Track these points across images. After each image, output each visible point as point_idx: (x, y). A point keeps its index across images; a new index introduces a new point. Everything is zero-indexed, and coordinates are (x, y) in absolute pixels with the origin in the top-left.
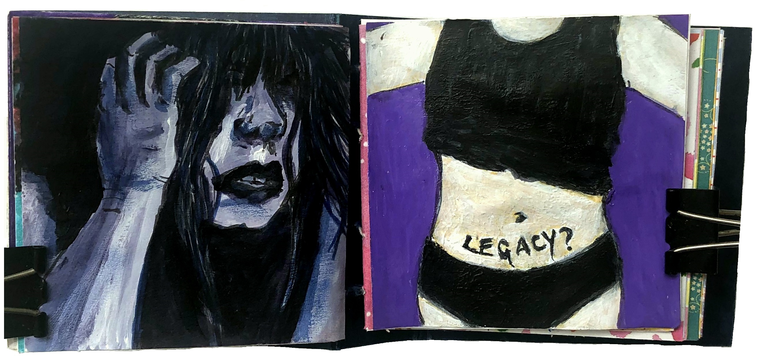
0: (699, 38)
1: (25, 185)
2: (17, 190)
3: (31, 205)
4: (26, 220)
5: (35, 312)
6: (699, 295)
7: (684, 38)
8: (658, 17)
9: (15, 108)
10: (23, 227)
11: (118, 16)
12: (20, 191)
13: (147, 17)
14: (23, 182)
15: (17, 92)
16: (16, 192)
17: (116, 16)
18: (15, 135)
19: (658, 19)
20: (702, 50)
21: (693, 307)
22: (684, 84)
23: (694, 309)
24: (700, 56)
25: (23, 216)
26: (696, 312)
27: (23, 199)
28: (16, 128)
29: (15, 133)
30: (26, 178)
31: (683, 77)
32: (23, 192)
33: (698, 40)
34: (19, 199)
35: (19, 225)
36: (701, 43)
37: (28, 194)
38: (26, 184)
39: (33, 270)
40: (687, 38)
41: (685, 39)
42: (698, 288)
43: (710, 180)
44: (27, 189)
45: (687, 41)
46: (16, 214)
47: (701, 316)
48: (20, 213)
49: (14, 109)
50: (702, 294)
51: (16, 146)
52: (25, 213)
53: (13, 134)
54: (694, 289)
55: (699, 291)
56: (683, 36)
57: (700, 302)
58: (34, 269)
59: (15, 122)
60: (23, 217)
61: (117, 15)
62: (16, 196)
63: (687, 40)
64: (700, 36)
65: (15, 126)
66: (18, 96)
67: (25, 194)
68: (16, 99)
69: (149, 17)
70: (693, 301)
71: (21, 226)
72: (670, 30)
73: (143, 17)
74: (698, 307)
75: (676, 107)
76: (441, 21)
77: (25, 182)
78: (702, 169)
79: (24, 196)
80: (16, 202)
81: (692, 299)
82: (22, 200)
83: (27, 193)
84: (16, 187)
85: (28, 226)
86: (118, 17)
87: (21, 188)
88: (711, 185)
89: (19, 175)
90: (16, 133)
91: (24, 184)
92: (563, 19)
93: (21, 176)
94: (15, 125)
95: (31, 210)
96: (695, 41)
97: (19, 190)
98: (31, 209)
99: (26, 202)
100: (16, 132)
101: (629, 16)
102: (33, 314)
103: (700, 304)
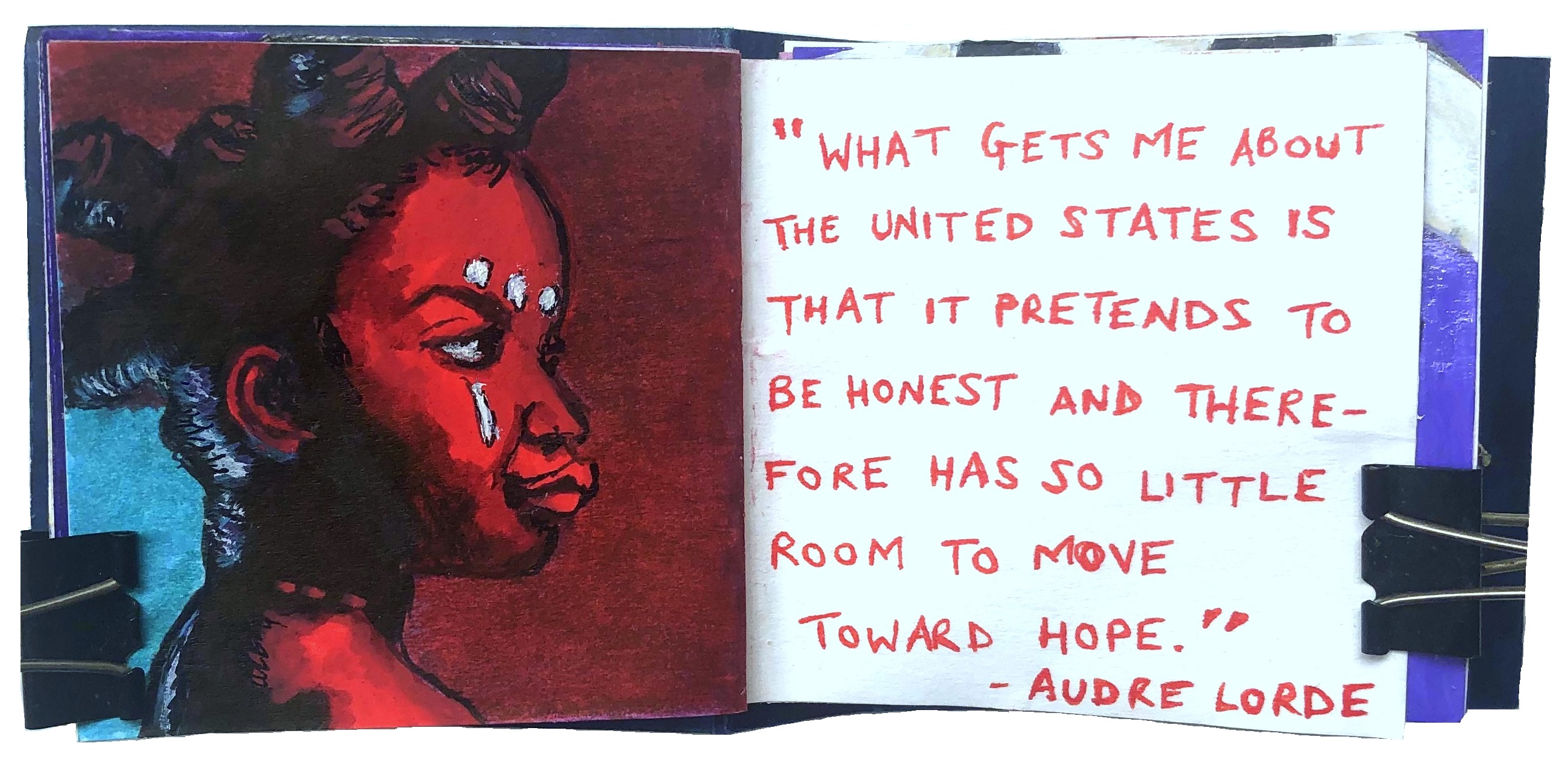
5: (120, 669)
8: (1416, 35)
9: (58, 233)
11: (268, 37)
13: (328, 39)
15: (62, 199)
17: (264, 37)
19: (1417, 40)
22: (1474, 182)
31: (1473, 166)
39: (114, 582)
41: (1477, 84)
45: (1481, 88)
46: (67, 454)
49: (57, 236)
51: (64, 311)
53: (57, 287)
58: (115, 579)
59: (60, 263)
61: (266, 36)
63: (1481, 86)
65: (60, 271)
69: (332, 38)
73: (320, 38)
75: (1457, 232)
76: (952, 45)
80: (66, 429)
86: (268, 40)
92: (1212, 43)
101: (1353, 35)
102: (118, 673)
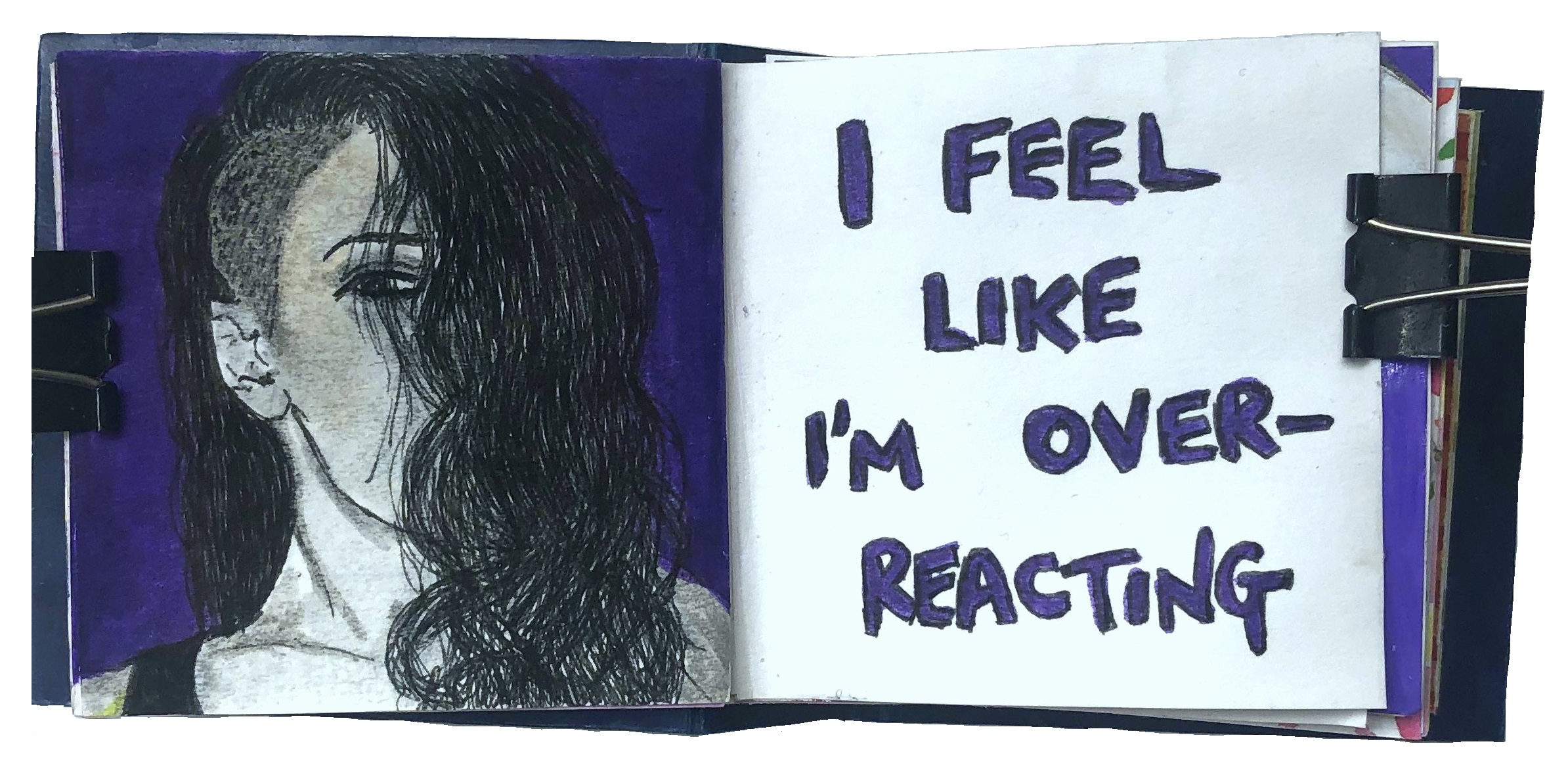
7: (1424, 96)
33: (1451, 101)
40: (1431, 96)
56: (1422, 91)
72: (1395, 78)
96: (1446, 102)
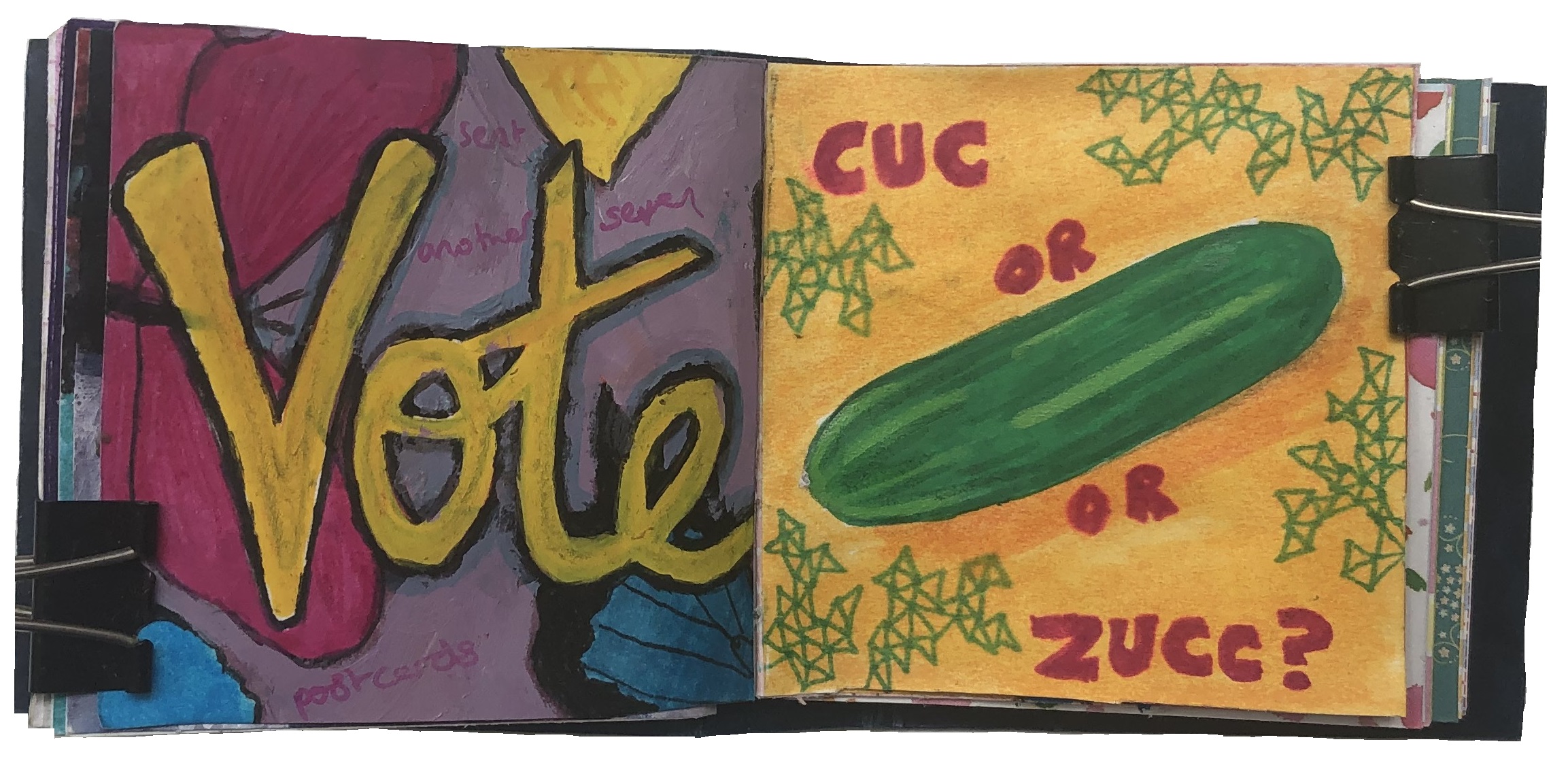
0: (1443, 101)
1: (82, 381)
2: (64, 389)
3: (91, 423)
4: (80, 453)
6: (1456, 625)
10: (74, 469)
12: (71, 391)
14: (78, 374)
16: (61, 394)
18: (67, 273)
20: (1449, 124)
21: (1445, 653)
23: (1447, 656)
24: (1446, 136)
25: (76, 444)
26: (1450, 662)
27: (76, 408)
28: (71, 258)
29: (66, 269)
30: (84, 365)
32: (76, 395)
34: (68, 408)
35: (65, 462)
36: (1447, 111)
37: (86, 399)
38: (83, 377)
42: (1454, 612)
43: (1471, 384)
44: (85, 388)
47: (1463, 672)
48: (68, 438)
50: (1462, 624)
52: (78, 439)
54: (1446, 614)
55: (1455, 618)
57: (1458, 641)
60: (76, 448)
62: (61, 402)
64: (1445, 96)
66: (77, 193)
67: (81, 399)
68: (74, 199)
70: (1443, 640)
71: (71, 465)
74: (1454, 652)
77: (83, 374)
78: (1454, 363)
79: (79, 403)
81: (1443, 635)
82: (75, 412)
83: (84, 398)
84: (62, 382)
85: (85, 465)
87: (74, 386)
88: (1474, 394)
89: (70, 358)
90: (69, 269)
91: (80, 378)
93: (74, 361)
94: (68, 253)
95: (92, 433)
97: (69, 389)
98: (91, 431)
99: (82, 416)
100: (69, 266)
103: (1459, 645)
